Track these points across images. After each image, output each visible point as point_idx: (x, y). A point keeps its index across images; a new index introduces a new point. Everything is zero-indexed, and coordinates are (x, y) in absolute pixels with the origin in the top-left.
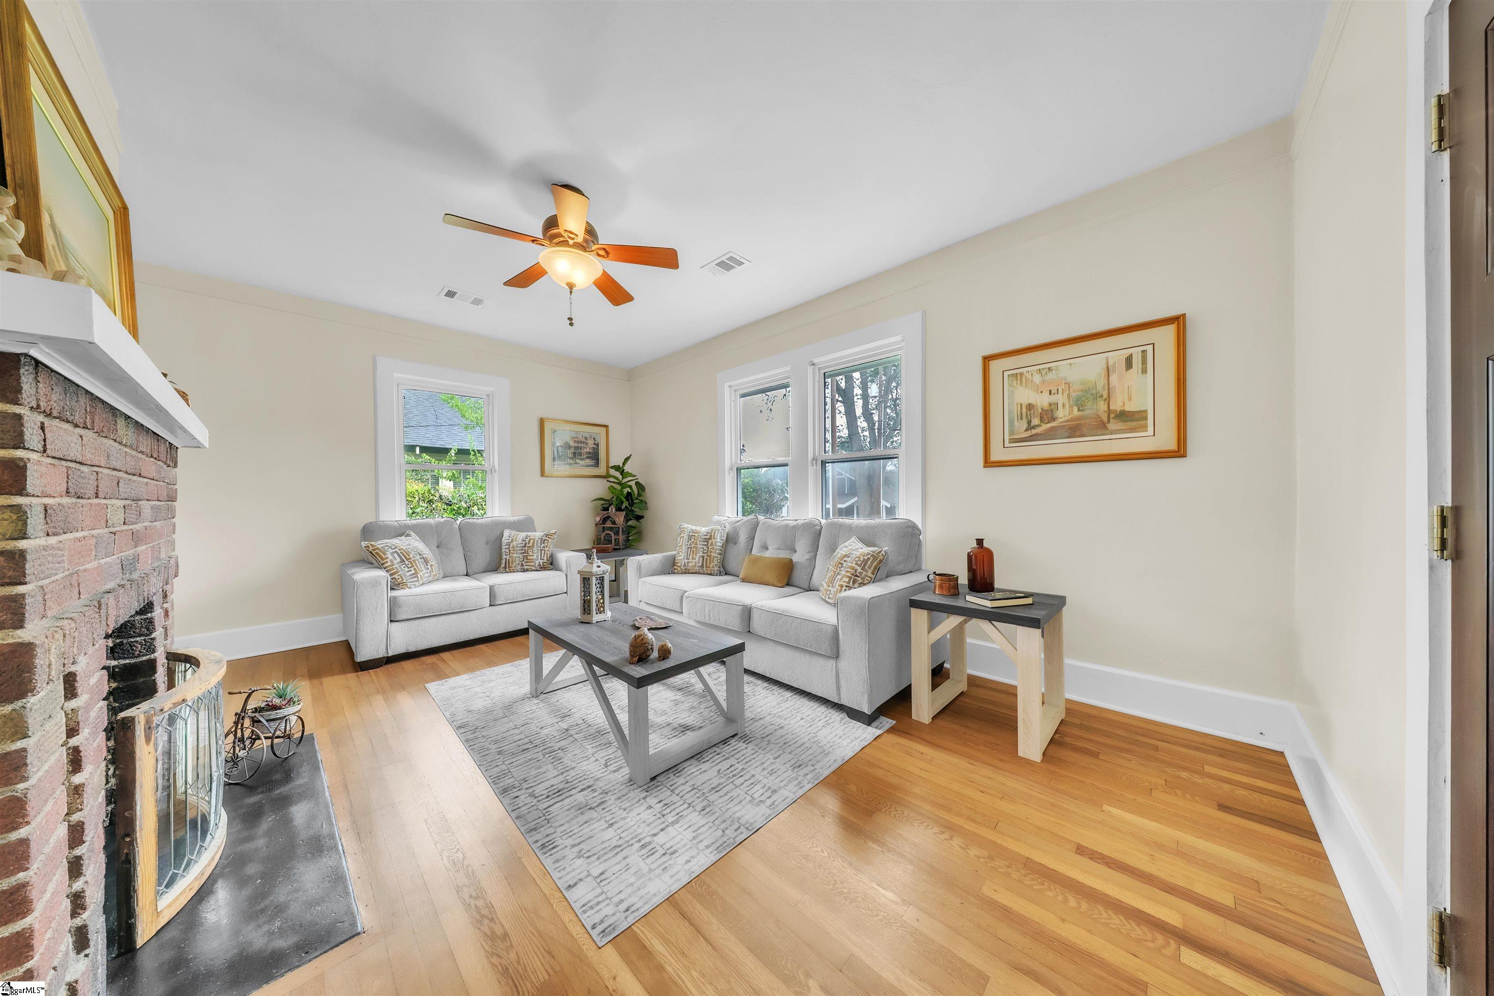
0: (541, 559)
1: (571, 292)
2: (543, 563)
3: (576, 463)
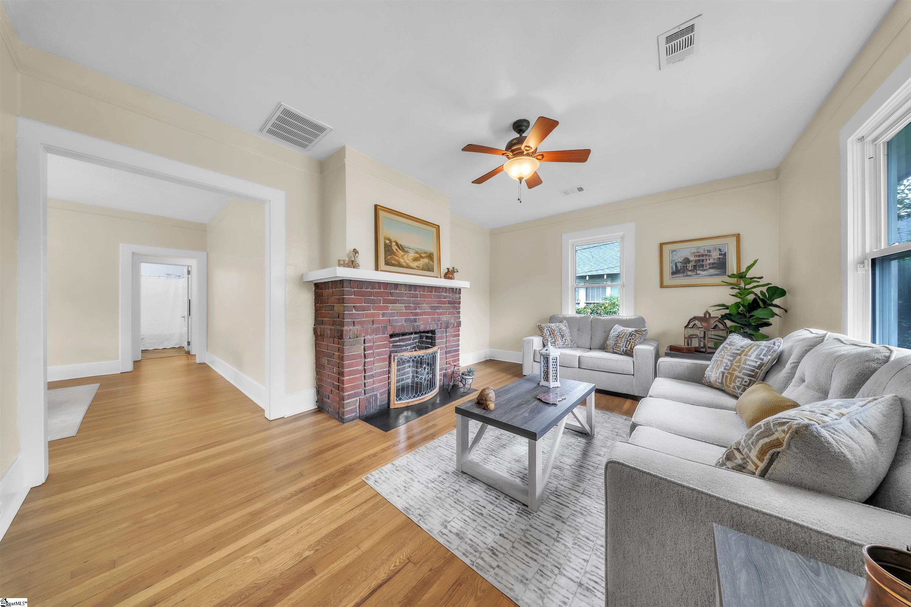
0: (626, 347)
1: (520, 183)
2: (626, 350)
3: (697, 274)
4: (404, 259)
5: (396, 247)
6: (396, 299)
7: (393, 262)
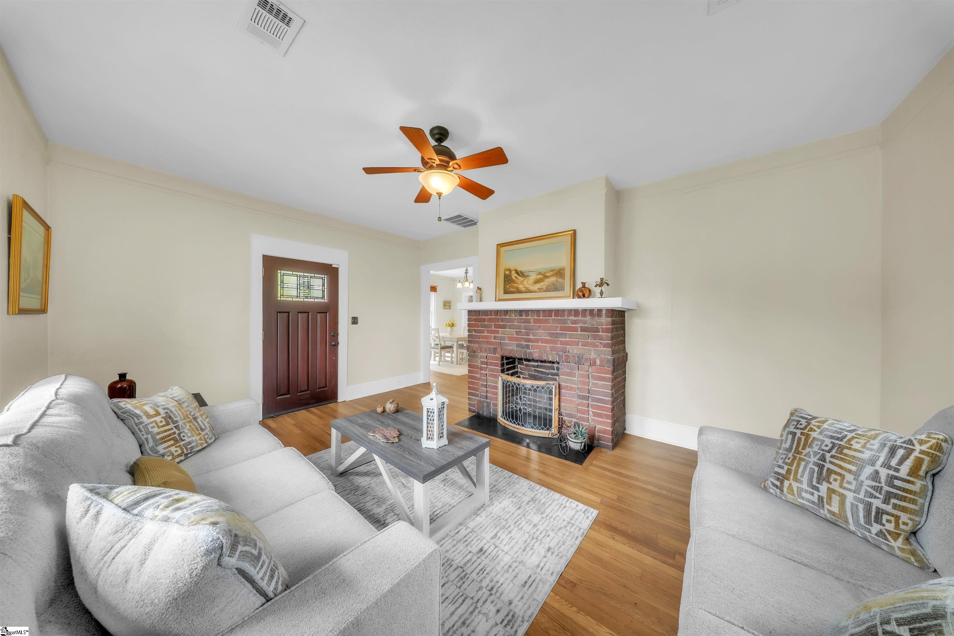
1: (440, 199)
4: (523, 284)
5: (516, 275)
6: (506, 325)
7: (512, 290)
